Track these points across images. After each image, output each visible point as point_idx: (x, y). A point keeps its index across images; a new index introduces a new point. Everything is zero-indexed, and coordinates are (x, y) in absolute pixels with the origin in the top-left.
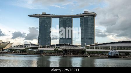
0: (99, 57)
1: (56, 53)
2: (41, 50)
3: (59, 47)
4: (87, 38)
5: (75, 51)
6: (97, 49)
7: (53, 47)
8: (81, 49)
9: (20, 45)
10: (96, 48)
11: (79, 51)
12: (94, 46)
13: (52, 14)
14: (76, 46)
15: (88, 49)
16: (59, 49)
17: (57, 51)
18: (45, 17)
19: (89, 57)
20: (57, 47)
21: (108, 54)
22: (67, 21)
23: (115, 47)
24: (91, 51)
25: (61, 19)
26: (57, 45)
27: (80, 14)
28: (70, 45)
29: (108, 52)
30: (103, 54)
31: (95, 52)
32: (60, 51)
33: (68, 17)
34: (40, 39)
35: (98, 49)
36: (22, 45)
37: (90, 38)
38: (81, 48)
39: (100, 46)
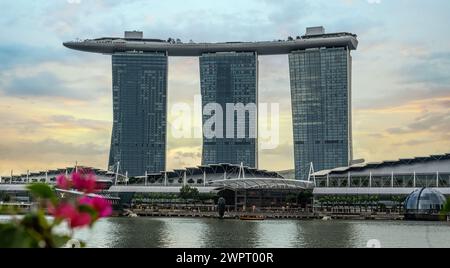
0: (367, 219)
1: (190, 203)
2: (121, 194)
3: (200, 181)
4: (318, 142)
5: (268, 195)
6: (361, 184)
7: (176, 181)
8: (294, 186)
9: (32, 175)
10: (356, 183)
11: (284, 194)
12: (349, 174)
13: (169, 41)
14: (274, 175)
15: (323, 184)
16: (202, 189)
17: (190, 196)
18: (138, 50)
19: (325, 218)
20: (191, 181)
21: (405, 206)
22: (233, 68)
23: (432, 176)
24: (336, 195)
25: (210, 59)
26: (191, 172)
27: (290, 39)
28: (248, 172)
29: (403, 198)
30: (383, 208)
31: (350, 200)
32: (204, 197)
33: (238, 51)
34: (116, 144)
35: (365, 184)
36: (37, 175)
37: (333, 142)
38: (293, 183)
39: (370, 173)
